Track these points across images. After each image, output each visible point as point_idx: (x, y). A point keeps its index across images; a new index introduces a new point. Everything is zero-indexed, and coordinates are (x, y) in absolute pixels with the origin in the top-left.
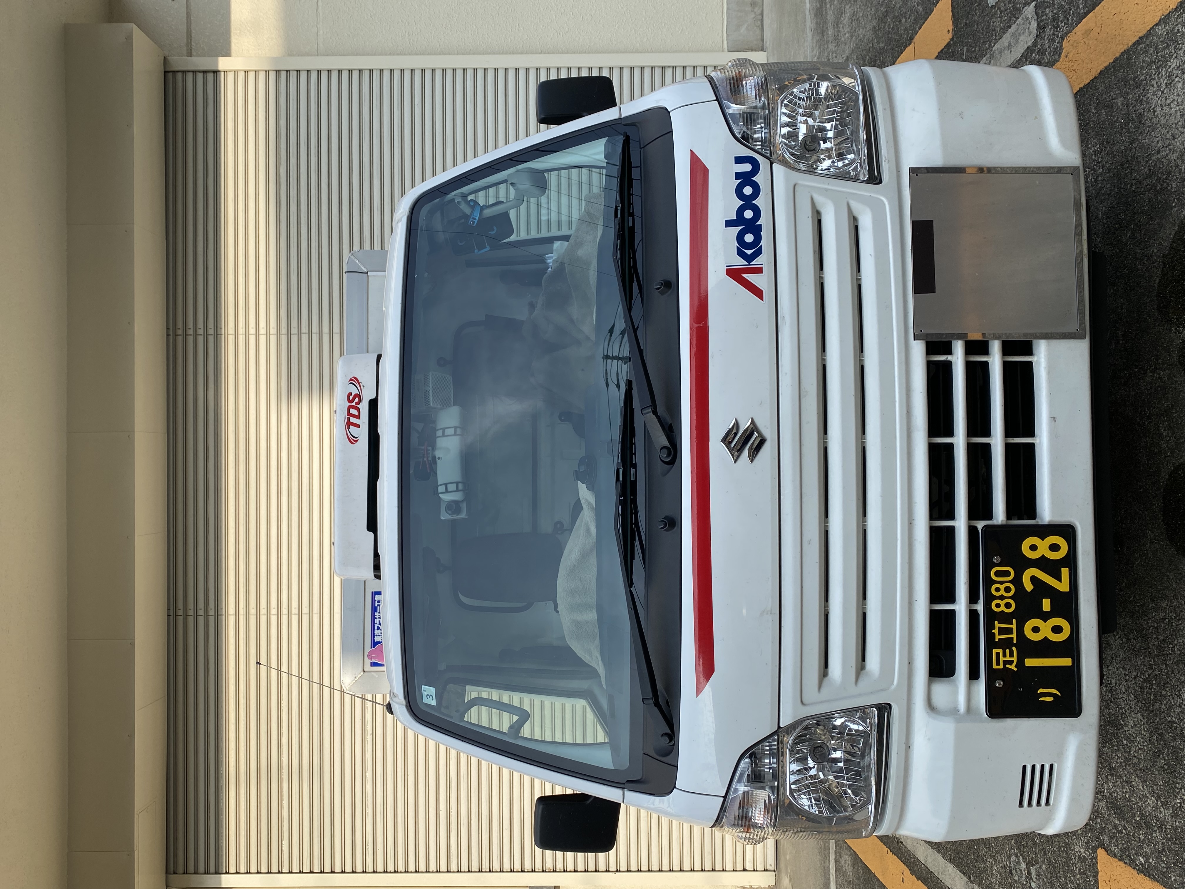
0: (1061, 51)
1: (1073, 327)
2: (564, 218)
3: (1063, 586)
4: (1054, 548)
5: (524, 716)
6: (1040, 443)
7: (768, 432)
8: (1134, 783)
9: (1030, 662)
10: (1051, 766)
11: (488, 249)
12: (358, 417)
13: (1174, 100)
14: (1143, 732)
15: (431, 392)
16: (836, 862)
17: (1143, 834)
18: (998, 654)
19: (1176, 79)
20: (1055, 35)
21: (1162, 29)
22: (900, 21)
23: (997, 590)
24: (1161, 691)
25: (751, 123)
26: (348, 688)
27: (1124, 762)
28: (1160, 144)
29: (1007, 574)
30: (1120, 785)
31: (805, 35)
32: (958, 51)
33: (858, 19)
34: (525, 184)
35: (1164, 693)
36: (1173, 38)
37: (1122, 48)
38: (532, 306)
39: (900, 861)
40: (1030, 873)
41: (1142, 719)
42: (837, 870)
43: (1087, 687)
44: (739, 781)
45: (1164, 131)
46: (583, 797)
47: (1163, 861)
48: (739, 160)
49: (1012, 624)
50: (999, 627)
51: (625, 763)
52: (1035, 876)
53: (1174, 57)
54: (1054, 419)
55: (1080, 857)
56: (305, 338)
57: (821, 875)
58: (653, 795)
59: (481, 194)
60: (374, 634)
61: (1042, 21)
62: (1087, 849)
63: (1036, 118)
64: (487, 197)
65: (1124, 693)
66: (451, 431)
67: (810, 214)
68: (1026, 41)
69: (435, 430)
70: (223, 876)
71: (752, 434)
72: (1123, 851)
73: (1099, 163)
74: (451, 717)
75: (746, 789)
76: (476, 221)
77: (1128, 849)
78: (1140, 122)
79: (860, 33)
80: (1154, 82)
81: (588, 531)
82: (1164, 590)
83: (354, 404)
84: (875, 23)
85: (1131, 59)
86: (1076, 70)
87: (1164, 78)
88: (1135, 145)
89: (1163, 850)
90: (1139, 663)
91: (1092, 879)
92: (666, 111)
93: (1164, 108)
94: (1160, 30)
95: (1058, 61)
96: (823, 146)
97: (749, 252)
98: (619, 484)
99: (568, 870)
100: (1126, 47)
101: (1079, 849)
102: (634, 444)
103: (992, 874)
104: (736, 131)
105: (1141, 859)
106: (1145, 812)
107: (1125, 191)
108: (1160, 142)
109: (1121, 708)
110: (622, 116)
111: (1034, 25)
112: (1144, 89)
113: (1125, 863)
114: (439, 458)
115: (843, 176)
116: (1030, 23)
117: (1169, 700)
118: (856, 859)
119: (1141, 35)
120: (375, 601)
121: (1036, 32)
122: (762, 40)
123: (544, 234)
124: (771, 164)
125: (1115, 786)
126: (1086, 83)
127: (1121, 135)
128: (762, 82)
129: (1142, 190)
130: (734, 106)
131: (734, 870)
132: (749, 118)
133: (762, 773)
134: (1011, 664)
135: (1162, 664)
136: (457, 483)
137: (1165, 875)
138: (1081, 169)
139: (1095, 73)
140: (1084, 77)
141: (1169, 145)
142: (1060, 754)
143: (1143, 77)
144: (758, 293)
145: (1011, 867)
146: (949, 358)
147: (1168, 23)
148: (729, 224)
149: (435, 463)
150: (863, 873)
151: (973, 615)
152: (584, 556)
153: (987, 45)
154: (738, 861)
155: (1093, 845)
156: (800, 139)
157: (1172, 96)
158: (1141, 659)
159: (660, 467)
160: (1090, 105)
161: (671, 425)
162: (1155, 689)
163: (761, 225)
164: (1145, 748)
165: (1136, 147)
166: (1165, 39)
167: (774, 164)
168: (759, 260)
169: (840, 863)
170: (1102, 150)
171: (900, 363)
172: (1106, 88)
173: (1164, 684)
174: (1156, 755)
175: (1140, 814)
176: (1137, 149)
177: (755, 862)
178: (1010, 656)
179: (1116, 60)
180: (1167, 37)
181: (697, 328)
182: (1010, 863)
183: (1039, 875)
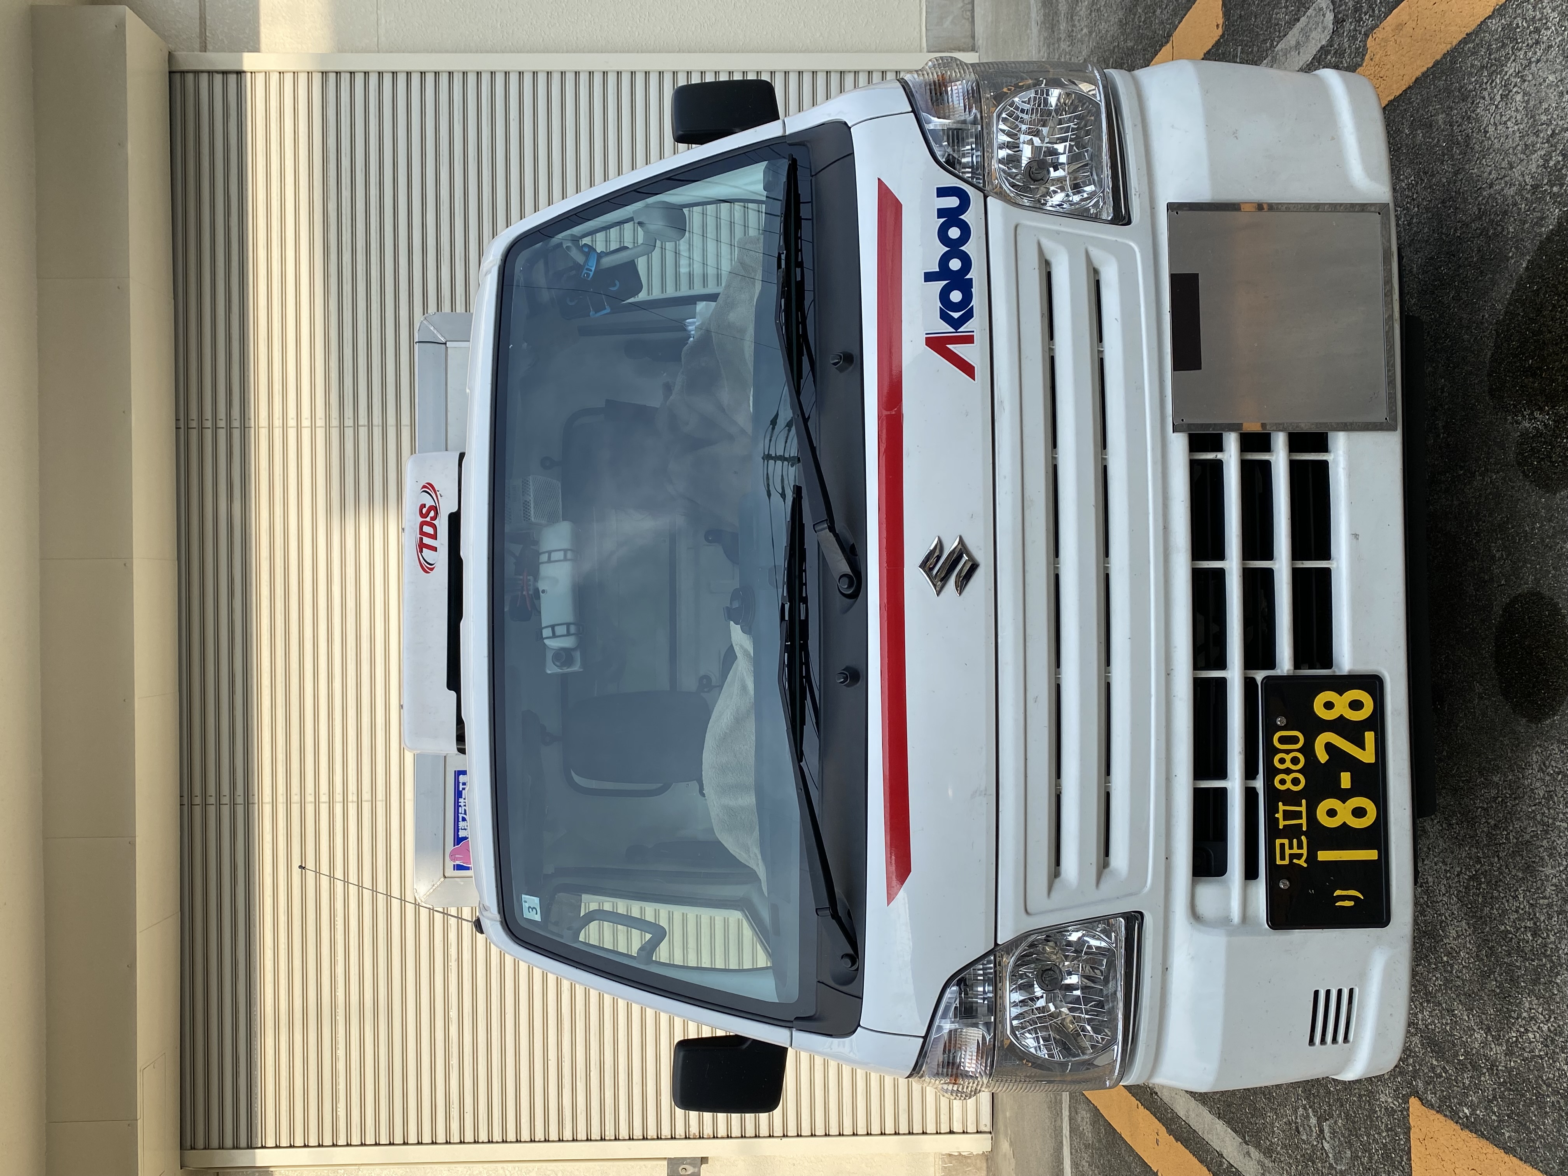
0: (1364, 53)
1: (1381, 415)
2: (711, 271)
3: (1367, 756)
4: (1356, 705)
5: (659, 934)
6: (1338, 567)
7: (981, 555)
8: (1456, 1012)
9: (1324, 856)
10: (1351, 991)
11: (608, 310)
12: (434, 537)
13: (1511, 117)
14: (1468, 945)
15: (532, 502)
16: (1070, 1120)
17: (1468, 1078)
18: (1282, 846)
19: (1515, 90)
20: (1357, 31)
21: (1495, 24)
22: (1154, 12)
23: (1282, 761)
24: (1491, 891)
25: (958, 142)
26: (423, 900)
27: (1445, 984)
28: (1494, 175)
29: (1295, 740)
30: (1439, 1015)
31: (1029, 31)
32: (1230, 52)
33: (1098, 10)
34: (657, 223)
35: (1496, 894)
36: (1510, 35)
37: (1445, 48)
38: (668, 388)
39: (1154, 1118)
40: (1322, 1131)
41: (1467, 928)
42: (1071, 1131)
43: (1398, 888)
44: (944, 1016)
45: (1499, 158)
46: (737, 1040)
47: (1494, 1113)
48: (942, 192)
49: (1301, 806)
50: (1284, 811)
51: (793, 993)
52: (1328, 1134)
53: (1511, 60)
54: (1356, 536)
55: (1386, 1109)
56: (363, 432)
57: (1050, 1136)
58: (830, 1036)
59: (600, 236)
60: (458, 827)
61: (1339, 13)
62: (1396, 1098)
63: (1333, 139)
64: (607, 241)
65: (1444, 895)
66: (560, 555)
67: (1036, 265)
68: (1319, 38)
69: (538, 554)
70: (257, 1151)
71: (960, 557)
72: (1442, 1100)
73: (1413, 199)
74: (562, 937)
75: (954, 1026)
76: (592, 274)
77: (1449, 1097)
78: (1467, 146)
79: (1101, 27)
80: (1485, 94)
81: (744, 688)
82: (1495, 760)
83: (428, 519)
84: (1121, 14)
85: (1455, 63)
86: (1385, 78)
87: (1498, 87)
88: (1460, 177)
89: (1494, 1097)
90: (1463, 856)
91: (1402, 1137)
92: (845, 126)
93: (1499, 127)
94: (1493, 24)
95: (1360, 65)
96: (1053, 174)
97: (956, 315)
98: (784, 624)
99: (719, 1136)
100: (1449, 47)
101: (1386, 1098)
102: (805, 571)
103: (1274, 1132)
104: (938, 154)
105: (1466, 1111)
106: (1472, 1049)
107: (1447, 237)
108: (1494, 172)
109: (1440, 915)
110: (787, 133)
111: (1330, 17)
112: (1472, 103)
113: (1445, 1116)
114: (543, 591)
115: (1081, 214)
116: (1324, 15)
117: (1502, 903)
118: (1096, 1114)
119: (1469, 31)
120: (459, 783)
121: (1332, 26)
122: (973, 37)
123: (684, 291)
124: (985, 197)
125: (1432, 1016)
126: (1398, 94)
127: (1442, 163)
128: (972, 88)
129: (1470, 235)
130: (936, 119)
131: (937, 1133)
132: (956, 136)
133: (974, 1005)
134: (1299, 859)
135: (1493, 857)
136: (568, 625)
137: (1497, 1130)
138: (1392, 206)
139: (1408, 81)
140: (1395, 86)
141: (1505, 176)
142: (1363, 975)
143: (1471, 87)
144: (968, 369)
145: (1298, 1123)
146: (1219, 456)
147: (1505, 15)
148: (929, 277)
149: (539, 598)
150: (1106, 1133)
151: (1250, 795)
152: (738, 721)
153: (1268, 44)
154: (942, 1120)
155: (1404, 1093)
156: (1023, 165)
157: (1509, 112)
158: (1465, 851)
159: (839, 602)
160: (1403, 124)
161: (853, 546)
162: (1484, 889)
163: (971, 279)
164: (1471, 965)
165: (1462, 179)
166: (1500, 35)
167: (989, 198)
168: (969, 326)
169: (1076, 1121)
170: (1417, 183)
171: (1154, 463)
172: (1423, 101)
173: (1496, 882)
174: (1486, 975)
175: (1465, 1051)
176: (1464, 181)
177: (964, 1122)
178: (1298, 848)
179: (1436, 63)
180: (1502, 34)
181: (887, 416)
182: (1296, 1118)
183: (1333, 1133)
